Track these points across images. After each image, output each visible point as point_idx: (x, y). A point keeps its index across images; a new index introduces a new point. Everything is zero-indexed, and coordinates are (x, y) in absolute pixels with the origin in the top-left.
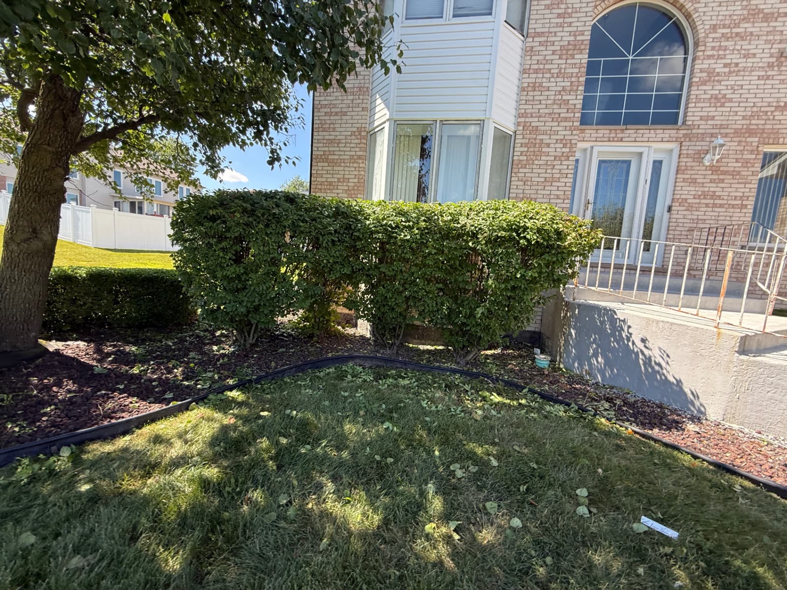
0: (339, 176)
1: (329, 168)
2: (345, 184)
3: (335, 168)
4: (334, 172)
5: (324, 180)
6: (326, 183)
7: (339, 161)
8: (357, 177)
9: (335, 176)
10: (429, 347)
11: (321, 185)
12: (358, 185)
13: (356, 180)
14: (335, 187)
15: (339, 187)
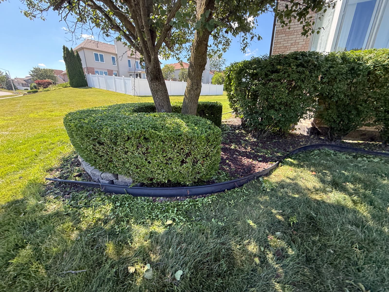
0: (292, 42)
1: (286, 37)
2: (295, 46)
3: (290, 37)
4: (289, 40)
5: (281, 45)
6: (282, 47)
7: (293, 32)
8: (305, 40)
9: (289, 42)
10: (351, 141)
11: (279, 49)
12: (305, 45)
13: (304, 43)
14: (289, 49)
15: (291, 49)
